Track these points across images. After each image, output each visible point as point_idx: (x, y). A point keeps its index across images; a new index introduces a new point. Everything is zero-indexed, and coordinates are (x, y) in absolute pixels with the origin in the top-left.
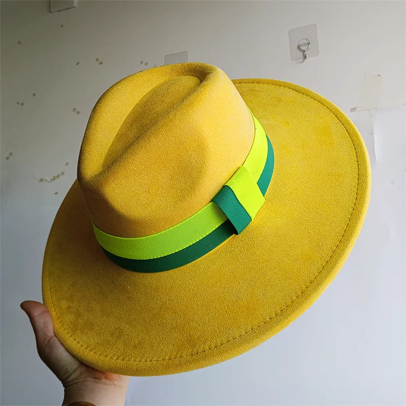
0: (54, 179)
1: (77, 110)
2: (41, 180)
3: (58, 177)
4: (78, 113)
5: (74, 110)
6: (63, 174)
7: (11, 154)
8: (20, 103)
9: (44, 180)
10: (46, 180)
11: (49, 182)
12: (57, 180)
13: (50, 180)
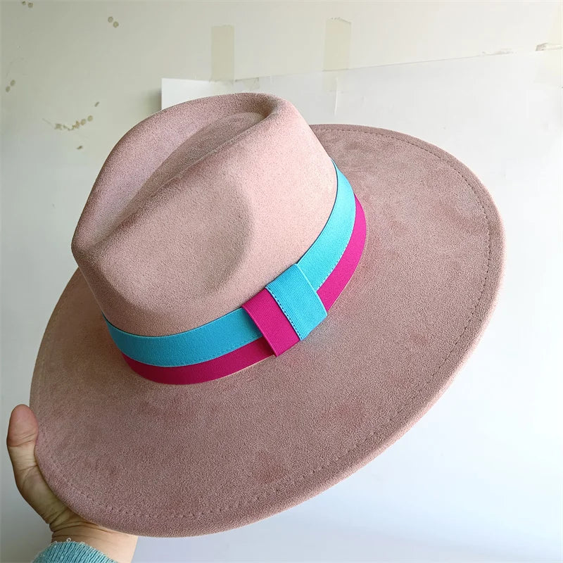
0: (77, 125)
1: (114, 20)
2: (58, 126)
3: (83, 122)
4: (116, 25)
5: (110, 19)
6: (90, 118)
7: (13, 83)
8: (27, 4)
9: (62, 127)
10: (64, 127)
11: (69, 129)
12: (82, 127)
13: (71, 128)
